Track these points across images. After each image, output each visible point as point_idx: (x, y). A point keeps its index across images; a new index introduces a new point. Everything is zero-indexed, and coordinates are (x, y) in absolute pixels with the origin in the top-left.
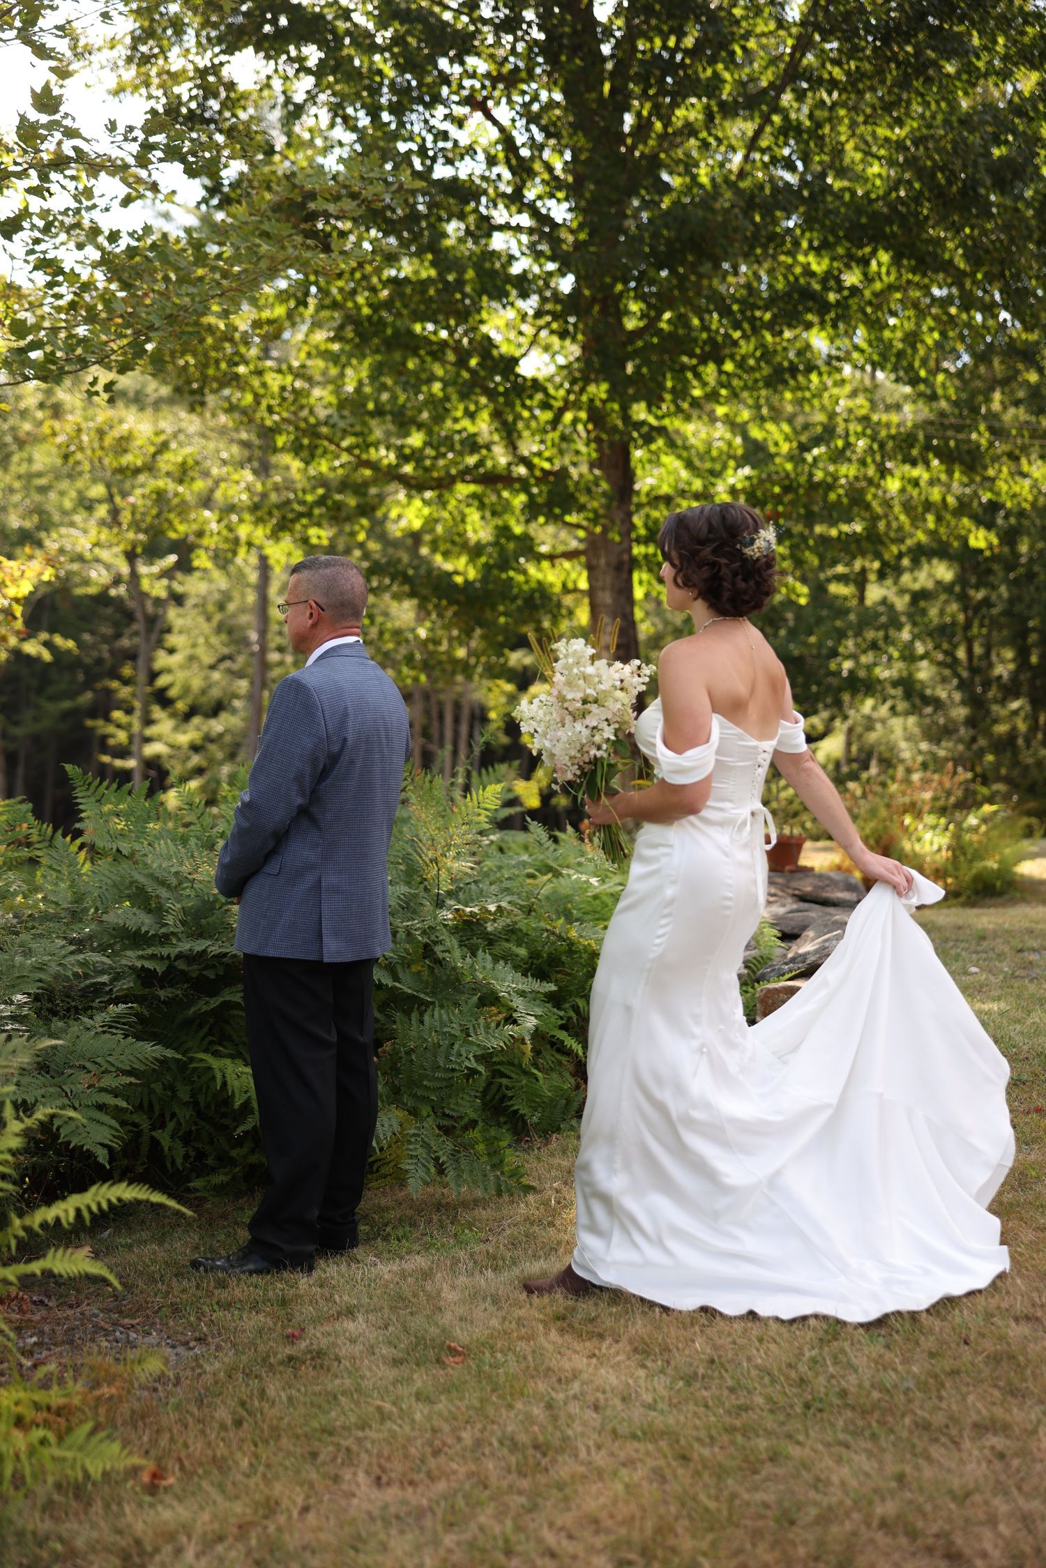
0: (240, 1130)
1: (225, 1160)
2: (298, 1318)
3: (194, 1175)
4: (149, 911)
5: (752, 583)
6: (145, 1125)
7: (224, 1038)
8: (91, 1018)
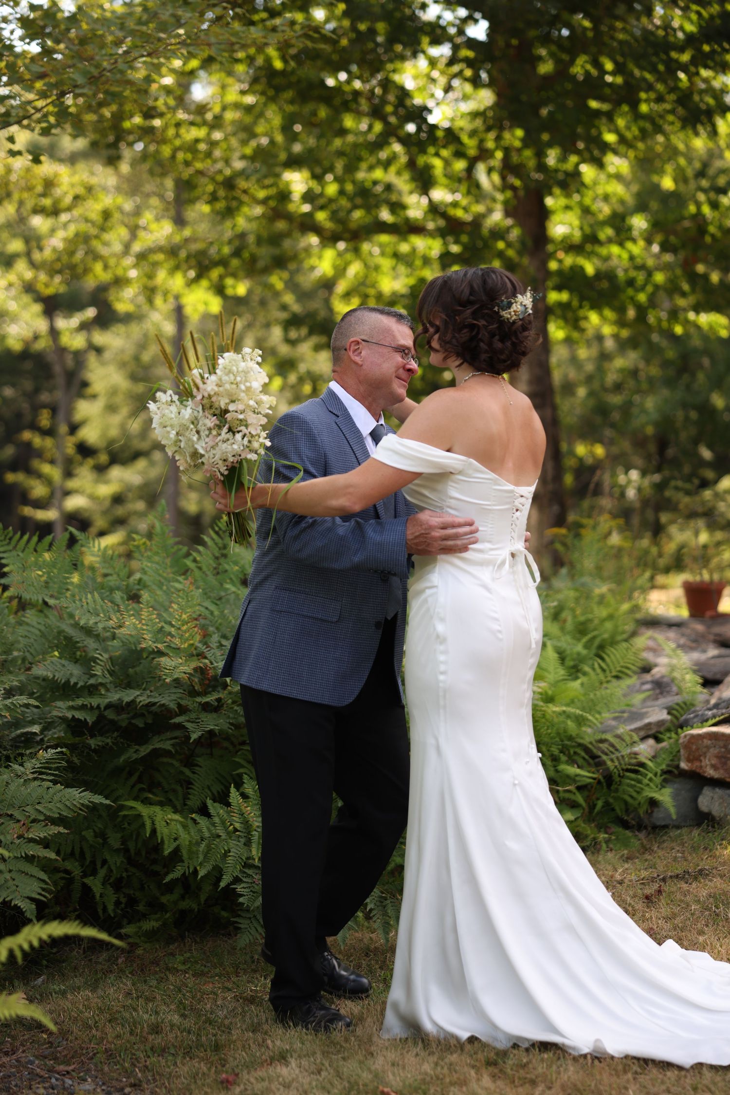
0: (168, 879)
1: (155, 906)
2: (231, 1063)
3: (125, 921)
4: (76, 661)
5: (508, 344)
6: (77, 872)
7: (153, 786)
8: (22, 765)
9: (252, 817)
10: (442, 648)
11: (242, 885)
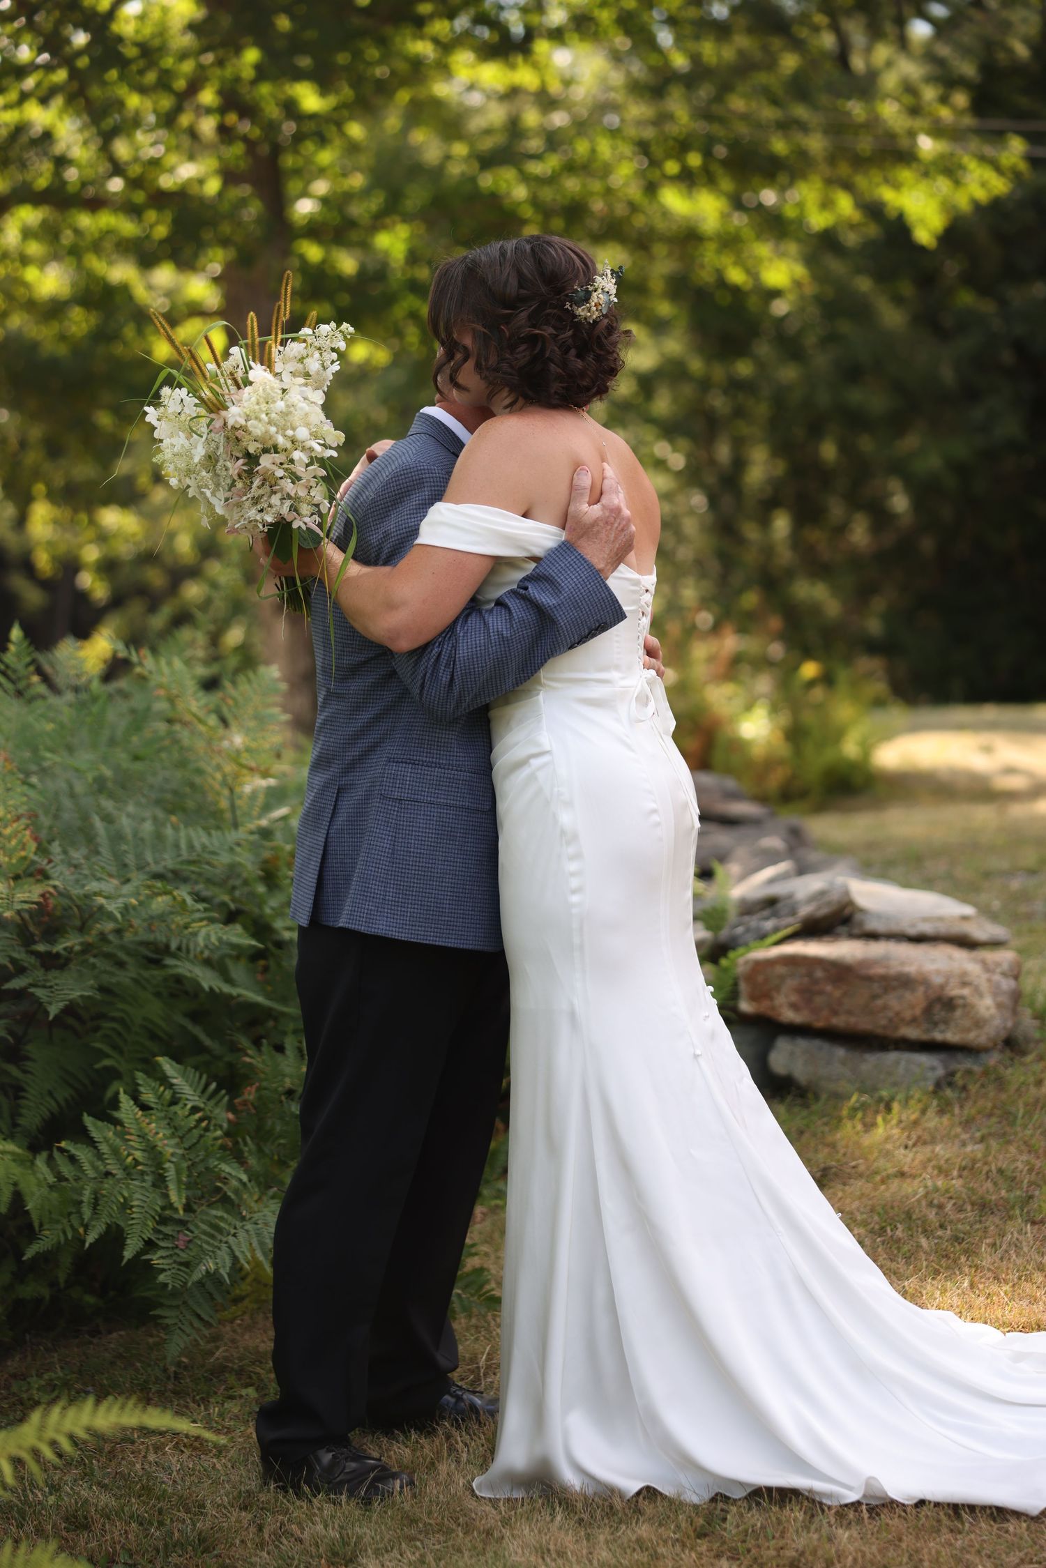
0: (30, 1253)
9: (161, 1140)
10: (571, 850)
11: (160, 1253)
